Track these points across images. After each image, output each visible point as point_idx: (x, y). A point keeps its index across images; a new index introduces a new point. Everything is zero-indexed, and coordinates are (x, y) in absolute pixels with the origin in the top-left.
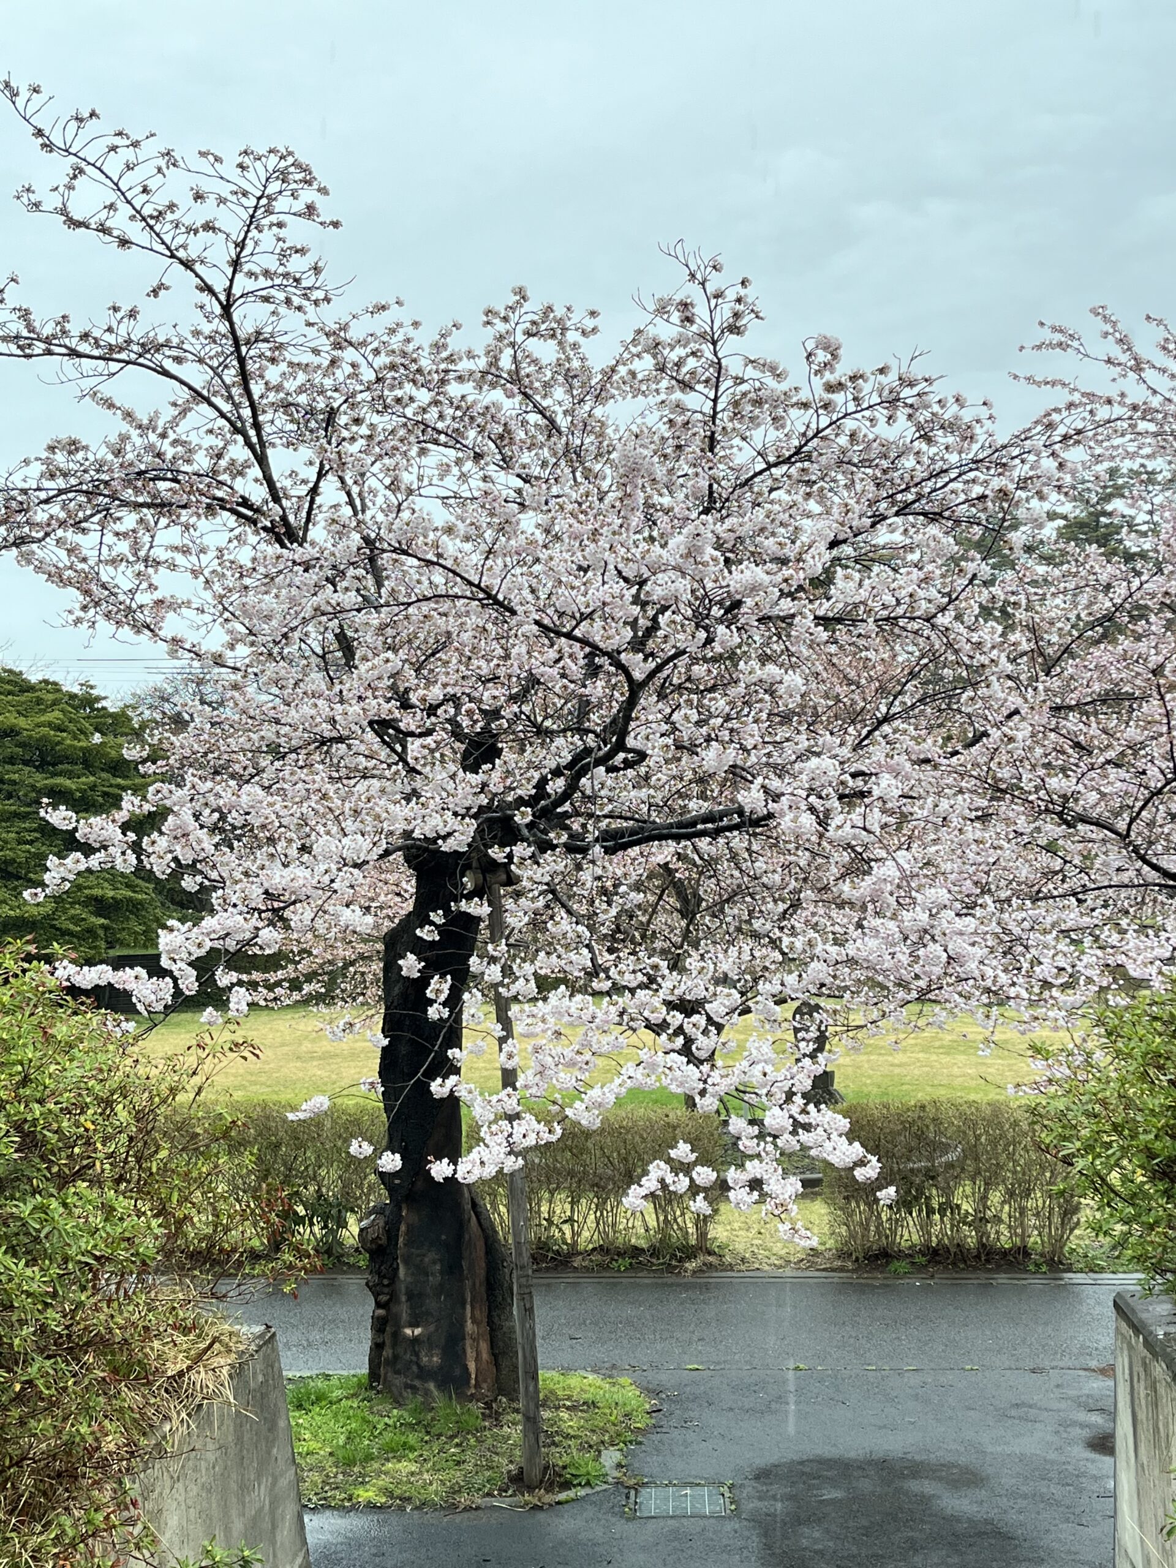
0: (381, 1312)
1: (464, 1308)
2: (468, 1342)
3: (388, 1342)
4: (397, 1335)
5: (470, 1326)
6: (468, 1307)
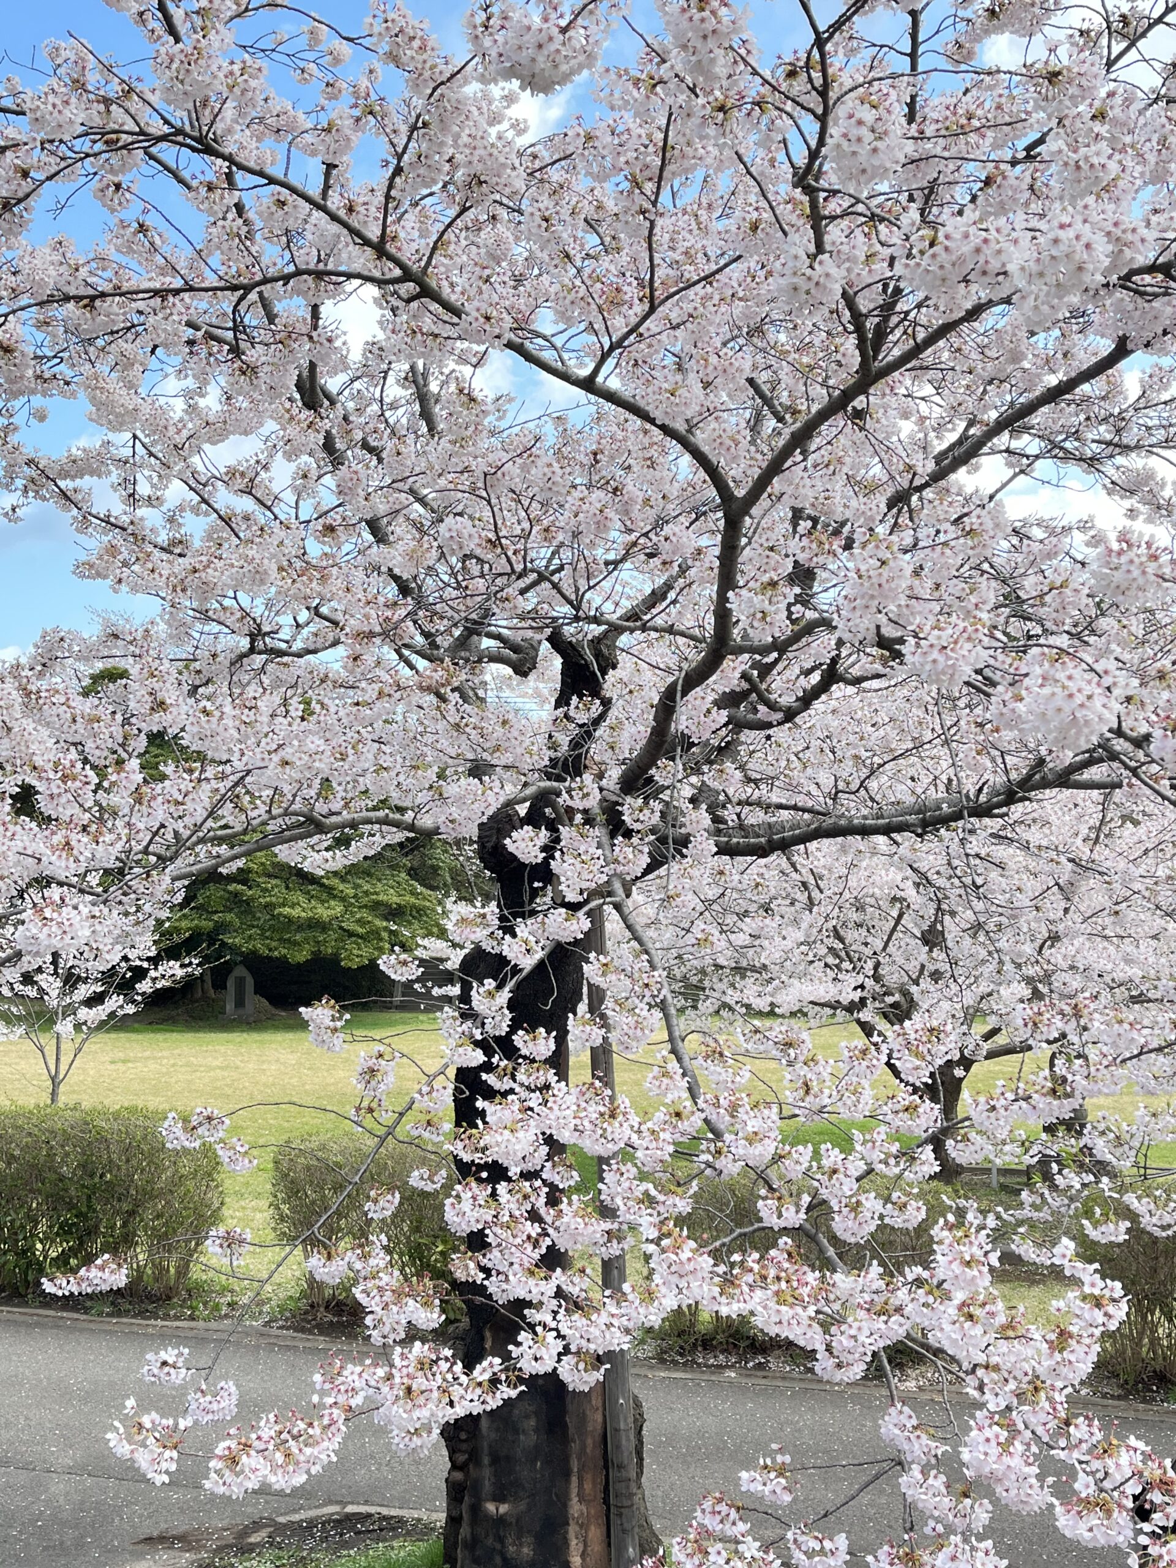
0: (458, 1476)
1: (568, 1481)
2: (572, 1530)
3: (466, 1516)
4: (476, 1510)
5: (576, 1508)
6: (574, 1480)
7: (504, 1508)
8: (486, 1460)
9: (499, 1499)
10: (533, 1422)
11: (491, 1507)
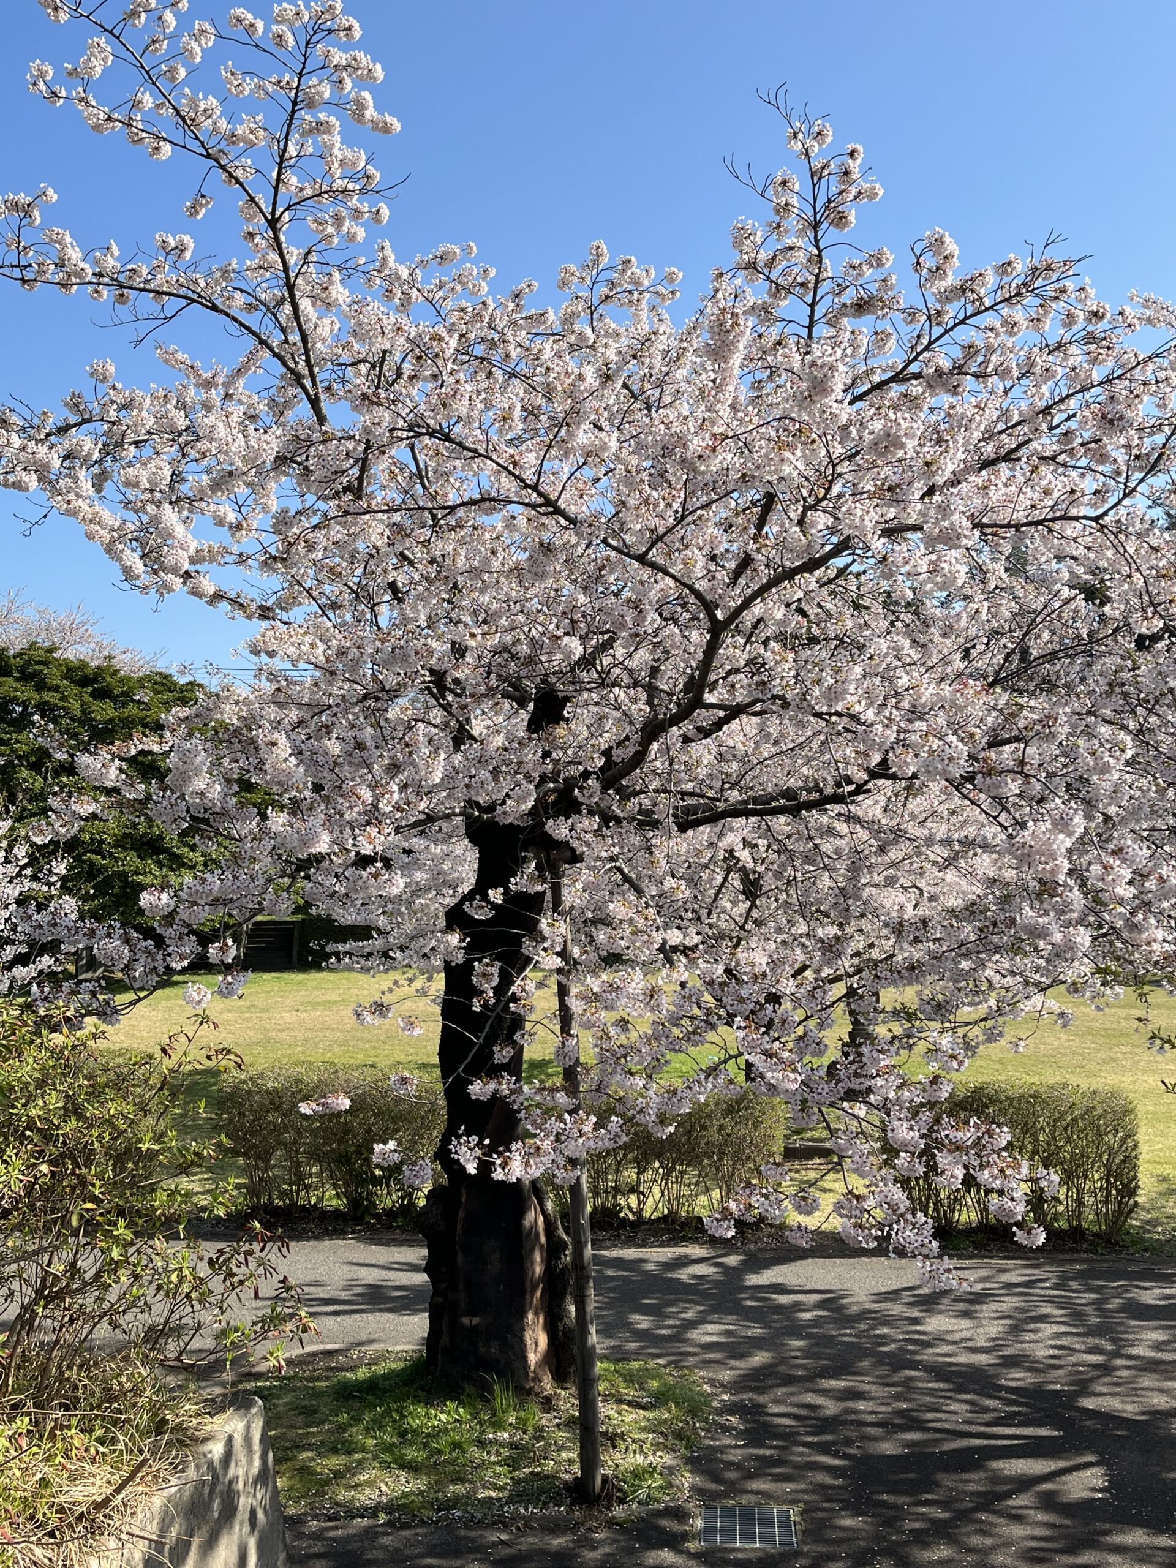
0: (439, 1300)
1: (524, 1298)
2: (528, 1333)
3: (445, 1330)
4: (454, 1324)
6: (528, 1297)
7: (476, 1321)
8: (461, 1286)
9: (472, 1314)
10: (497, 1255)
11: (466, 1321)
